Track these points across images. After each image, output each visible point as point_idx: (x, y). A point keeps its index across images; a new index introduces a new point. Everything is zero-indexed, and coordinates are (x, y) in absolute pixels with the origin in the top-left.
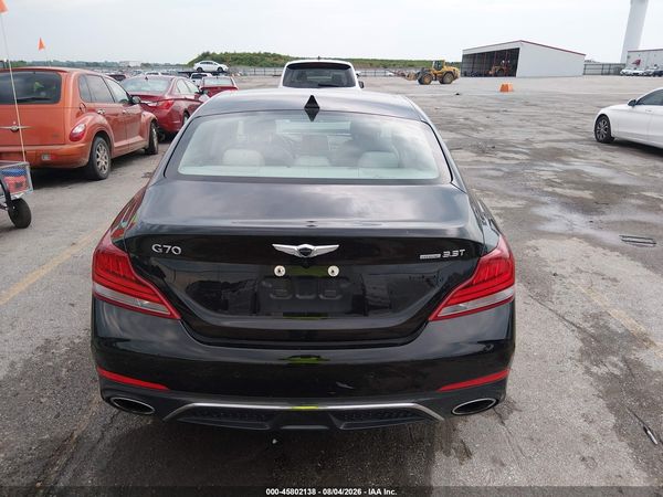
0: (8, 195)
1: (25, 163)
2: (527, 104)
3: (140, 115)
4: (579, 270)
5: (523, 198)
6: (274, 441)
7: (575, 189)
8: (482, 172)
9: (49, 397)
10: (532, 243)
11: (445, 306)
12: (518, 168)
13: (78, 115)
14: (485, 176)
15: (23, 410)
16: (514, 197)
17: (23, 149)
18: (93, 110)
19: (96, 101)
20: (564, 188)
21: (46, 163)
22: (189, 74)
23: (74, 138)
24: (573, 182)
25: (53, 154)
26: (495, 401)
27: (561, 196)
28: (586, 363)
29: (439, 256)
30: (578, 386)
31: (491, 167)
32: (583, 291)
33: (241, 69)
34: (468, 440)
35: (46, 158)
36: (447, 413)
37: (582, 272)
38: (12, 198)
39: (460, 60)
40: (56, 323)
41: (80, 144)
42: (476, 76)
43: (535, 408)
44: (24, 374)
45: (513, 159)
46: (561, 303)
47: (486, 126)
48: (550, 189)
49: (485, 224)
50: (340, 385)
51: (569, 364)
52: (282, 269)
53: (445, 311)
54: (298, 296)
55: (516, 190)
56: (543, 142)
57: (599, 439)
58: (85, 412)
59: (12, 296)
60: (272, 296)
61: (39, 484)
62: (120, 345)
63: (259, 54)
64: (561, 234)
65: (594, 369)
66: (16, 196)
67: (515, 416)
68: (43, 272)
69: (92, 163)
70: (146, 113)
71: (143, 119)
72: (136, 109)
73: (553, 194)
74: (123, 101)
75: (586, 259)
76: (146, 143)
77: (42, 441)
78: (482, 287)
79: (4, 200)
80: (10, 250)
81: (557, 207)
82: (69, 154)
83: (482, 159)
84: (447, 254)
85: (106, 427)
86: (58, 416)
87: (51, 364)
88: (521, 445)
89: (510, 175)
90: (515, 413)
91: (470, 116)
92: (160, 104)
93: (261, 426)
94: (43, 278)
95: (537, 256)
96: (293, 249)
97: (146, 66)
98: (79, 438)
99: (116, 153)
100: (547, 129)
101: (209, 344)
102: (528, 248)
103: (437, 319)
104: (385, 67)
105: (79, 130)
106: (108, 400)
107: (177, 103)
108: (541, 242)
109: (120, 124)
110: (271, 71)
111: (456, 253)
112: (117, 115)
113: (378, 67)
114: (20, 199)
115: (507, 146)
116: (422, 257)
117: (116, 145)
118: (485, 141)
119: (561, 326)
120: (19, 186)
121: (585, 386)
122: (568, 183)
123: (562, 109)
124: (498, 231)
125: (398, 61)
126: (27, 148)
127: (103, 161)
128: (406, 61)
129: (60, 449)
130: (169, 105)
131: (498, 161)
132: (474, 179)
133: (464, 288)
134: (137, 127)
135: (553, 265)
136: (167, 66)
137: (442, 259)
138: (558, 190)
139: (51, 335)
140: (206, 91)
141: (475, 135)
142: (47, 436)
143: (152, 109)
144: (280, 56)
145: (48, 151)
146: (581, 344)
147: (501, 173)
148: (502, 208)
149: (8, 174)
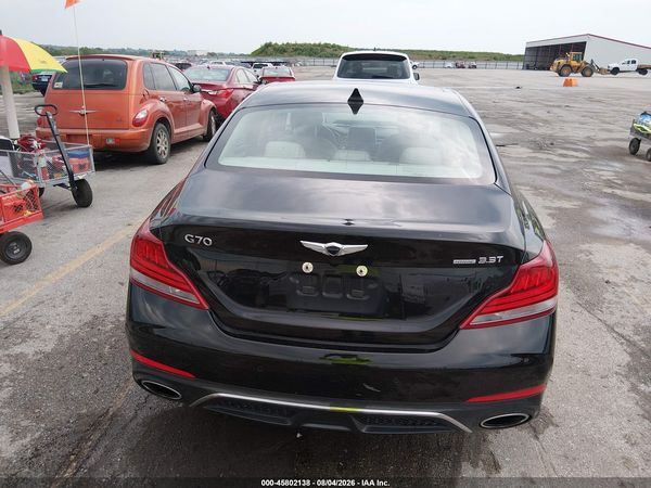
0: (71, 175)
1: (89, 145)
2: (591, 100)
3: (200, 103)
4: (633, 278)
5: (579, 199)
6: (299, 435)
7: (637, 191)
8: (539, 170)
9: (90, 373)
10: (585, 247)
11: (479, 314)
12: (576, 167)
13: (142, 102)
14: (541, 174)
15: (66, 383)
16: (569, 197)
17: (87, 132)
18: (156, 97)
19: (159, 88)
20: (625, 190)
21: (109, 146)
22: (251, 63)
23: (137, 124)
24: (635, 184)
25: (117, 138)
26: (527, 417)
27: (621, 198)
28: (633, 380)
29: (474, 261)
30: (623, 403)
31: (548, 164)
32: (636, 301)
33: (301, 59)
34: (498, 453)
35: (111, 142)
36: (476, 425)
37: (637, 280)
38: (75, 179)
39: (523, 53)
40: (105, 301)
41: (142, 130)
42: (539, 69)
43: (573, 424)
44: (70, 348)
45: (573, 156)
46: (612, 313)
47: (546, 122)
48: (609, 191)
49: (528, 228)
50: (368, 387)
51: (614, 380)
52: (310, 265)
53: (478, 320)
54: (324, 294)
55: (572, 190)
56: (605, 140)
57: (641, 464)
58: (122, 390)
59: (67, 271)
60: (298, 292)
61: (73, 457)
62: (156, 331)
63: (319, 45)
64: (617, 239)
65: (642, 387)
66: (79, 176)
67: (550, 431)
68: (98, 251)
69: (152, 148)
70: (205, 101)
71: (203, 107)
72: (197, 97)
73: (613, 196)
74: (184, 89)
75: (642, 268)
76: (205, 130)
77: (79, 415)
78: (519, 296)
79: (68, 180)
80: (71, 228)
81: (616, 210)
82: (132, 139)
83: (539, 155)
84: (483, 260)
85: (140, 406)
86: (96, 392)
87: (95, 340)
88: (554, 462)
89: (568, 173)
90: (551, 427)
91: (528, 110)
92: (220, 92)
93: (283, 421)
94: (98, 256)
95: (590, 261)
96: (321, 247)
97: (212, 55)
98: (114, 415)
99: (176, 139)
100: (611, 127)
101: (235, 336)
102: (581, 252)
103: (469, 327)
104: (444, 59)
105: (141, 116)
106: (139, 382)
107: (236, 93)
108: (596, 247)
109: (181, 111)
110: (329, 61)
111: (493, 260)
112: (179, 102)
113: (437, 58)
114: (83, 180)
115: (567, 143)
116: (455, 262)
117: (176, 131)
118: (544, 137)
119: (609, 337)
120: (82, 168)
121: (630, 404)
122: (630, 184)
123: (628, 106)
124: (543, 236)
125: (457, 53)
126: (92, 131)
127: (163, 146)
128: (466, 53)
129: (95, 425)
130: (228, 94)
131: (556, 158)
132: (529, 176)
133: (500, 297)
134: (197, 114)
135: (605, 271)
136: (232, 55)
137: (477, 265)
138: (618, 192)
139: (98, 312)
140: (264, 81)
141: (534, 130)
142: (84, 411)
143: (212, 98)
144: (339, 47)
145: (112, 135)
146: (629, 359)
147: (559, 171)
148: (555, 209)
149: (73, 156)
